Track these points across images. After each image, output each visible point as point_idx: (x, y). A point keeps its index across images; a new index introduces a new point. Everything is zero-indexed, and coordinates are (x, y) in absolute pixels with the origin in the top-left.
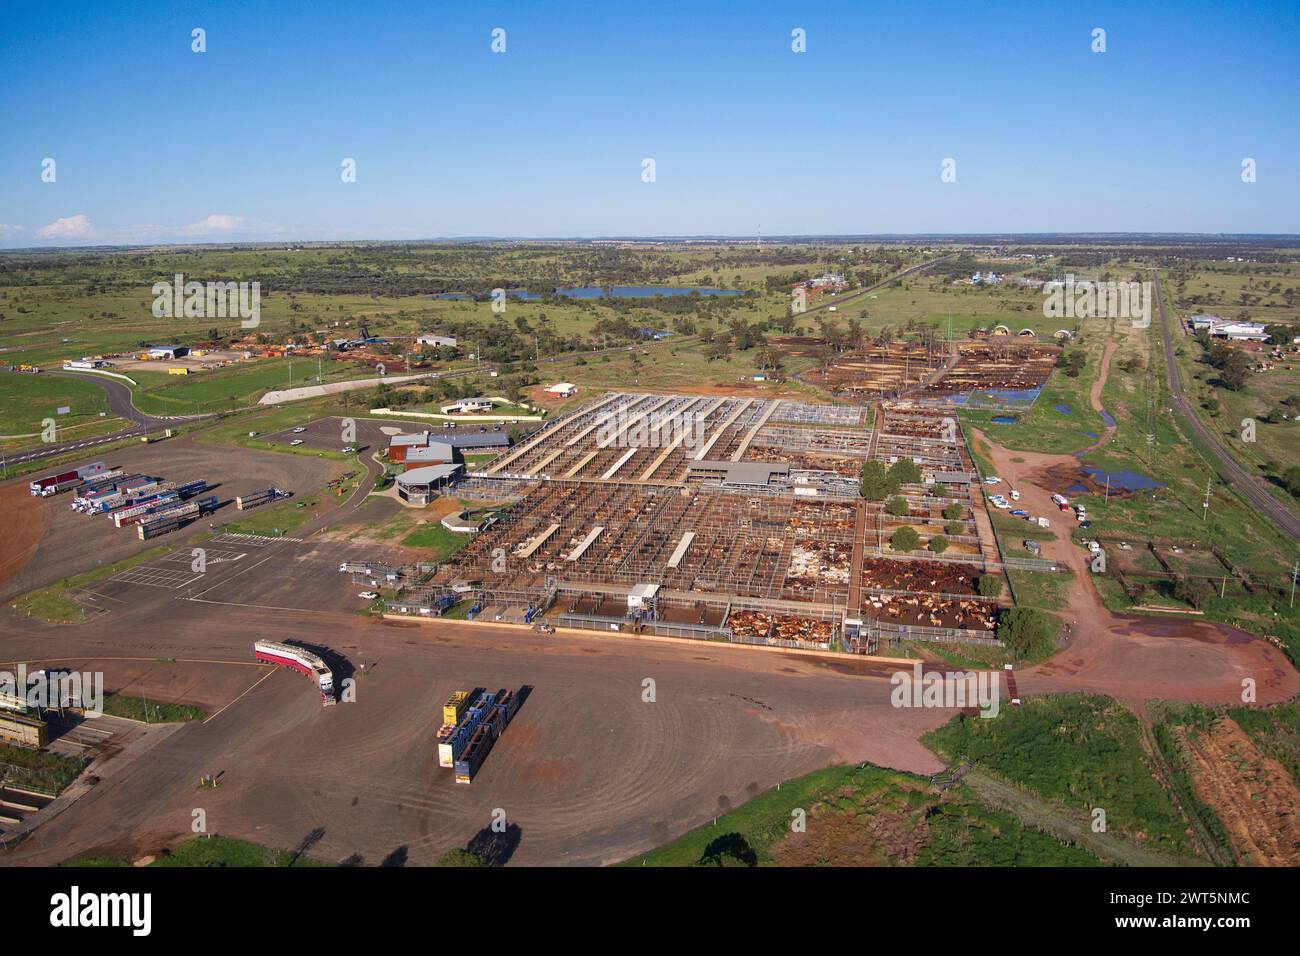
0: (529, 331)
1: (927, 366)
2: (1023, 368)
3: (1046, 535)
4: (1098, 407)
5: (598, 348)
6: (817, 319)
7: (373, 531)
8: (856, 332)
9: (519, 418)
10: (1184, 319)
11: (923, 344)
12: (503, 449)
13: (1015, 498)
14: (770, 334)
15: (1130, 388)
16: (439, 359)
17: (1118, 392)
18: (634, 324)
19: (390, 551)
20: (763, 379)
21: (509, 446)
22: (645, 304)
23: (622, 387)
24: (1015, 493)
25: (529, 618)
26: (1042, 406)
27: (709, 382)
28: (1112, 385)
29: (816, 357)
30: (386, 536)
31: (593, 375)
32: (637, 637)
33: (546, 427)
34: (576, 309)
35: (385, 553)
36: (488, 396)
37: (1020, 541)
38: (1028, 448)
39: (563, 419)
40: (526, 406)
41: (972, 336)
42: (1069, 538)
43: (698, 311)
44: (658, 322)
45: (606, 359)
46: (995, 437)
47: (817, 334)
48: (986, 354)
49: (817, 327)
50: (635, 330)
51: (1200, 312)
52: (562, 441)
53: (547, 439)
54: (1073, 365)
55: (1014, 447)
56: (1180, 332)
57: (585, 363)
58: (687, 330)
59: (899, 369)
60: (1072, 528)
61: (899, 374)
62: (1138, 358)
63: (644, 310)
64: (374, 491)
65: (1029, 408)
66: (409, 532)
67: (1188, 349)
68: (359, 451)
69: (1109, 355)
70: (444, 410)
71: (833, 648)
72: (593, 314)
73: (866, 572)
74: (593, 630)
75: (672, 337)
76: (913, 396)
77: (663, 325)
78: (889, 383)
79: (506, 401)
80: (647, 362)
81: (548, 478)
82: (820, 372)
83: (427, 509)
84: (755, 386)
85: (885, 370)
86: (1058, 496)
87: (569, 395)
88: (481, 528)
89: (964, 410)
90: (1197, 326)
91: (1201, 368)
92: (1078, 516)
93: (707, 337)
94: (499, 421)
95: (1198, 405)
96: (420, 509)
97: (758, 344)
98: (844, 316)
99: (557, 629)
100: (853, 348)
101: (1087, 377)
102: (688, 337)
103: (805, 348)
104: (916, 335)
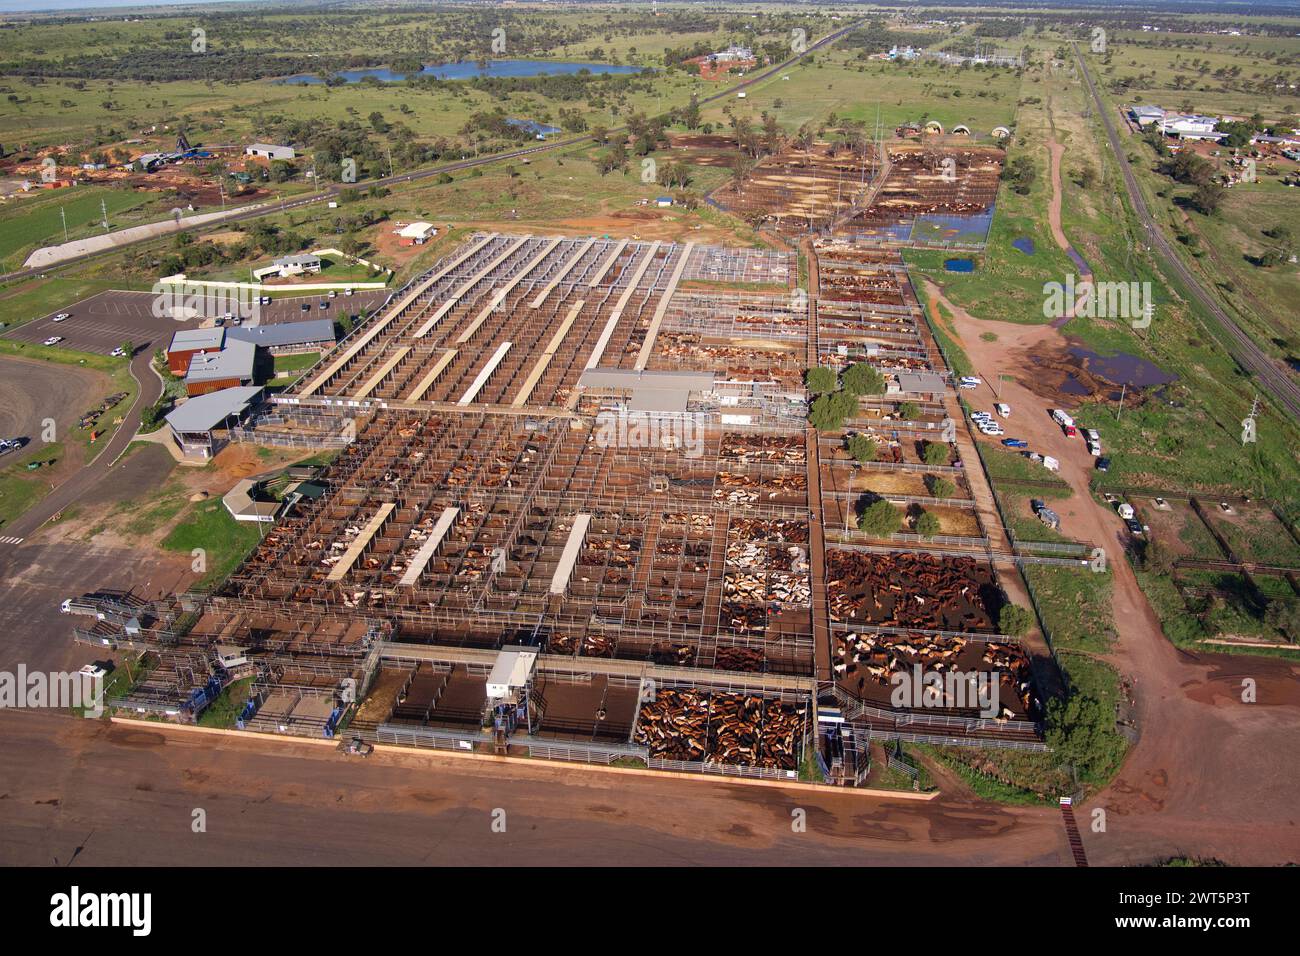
0: (386, 129)
1: (858, 178)
2: (967, 180)
3: (1057, 486)
4: (1064, 244)
5: (468, 155)
6: (726, 110)
7: (126, 518)
8: (771, 127)
9: (355, 286)
10: (1124, 110)
11: (849, 146)
12: (329, 344)
13: (1004, 415)
14: (675, 131)
15: (1092, 212)
16: (267, 180)
17: (1078, 217)
18: (514, 118)
19: (144, 560)
20: (669, 204)
21: (338, 338)
22: (527, 86)
23: (496, 219)
24: (1004, 408)
25: (332, 727)
26: (998, 241)
27: (605, 210)
28: (1069, 208)
29: (728, 166)
30: (141, 529)
31: (460, 202)
32: (501, 759)
33: (391, 302)
34: (446, 94)
35: (134, 567)
36: (319, 247)
37: (1026, 501)
38: (997, 315)
39: (414, 284)
40: (365, 263)
41: (901, 134)
42: (1087, 489)
43: (589, 97)
44: (543, 112)
45: (478, 174)
46: (954, 296)
47: (727, 132)
48: (920, 160)
49: (726, 122)
50: (514, 128)
51: (1138, 99)
52: (410, 328)
53: (389, 325)
54: (1020, 177)
55: (980, 313)
56: (1125, 129)
57: (451, 180)
58: (576, 126)
59: (826, 184)
60: (1087, 470)
61: (825, 192)
62: (1090, 167)
63: (526, 95)
64: (141, 432)
65: (985, 245)
66: (176, 519)
67: (1140, 153)
68: (134, 353)
69: (1056, 162)
70: (258, 274)
71: (804, 777)
72: (466, 101)
73: (833, 583)
74: (431, 748)
75: (559, 136)
76: (847, 227)
77: (548, 117)
78: (817, 207)
79: (341, 254)
80: (528, 175)
81: (384, 406)
82: (734, 190)
83: (210, 468)
84: (660, 216)
85: (807, 185)
86: (1059, 412)
87: (425, 241)
88: (277, 516)
89: (911, 252)
90: (1143, 121)
91: (1163, 181)
92: (1090, 448)
93: (601, 138)
94: (327, 291)
95: (1173, 237)
96: (199, 469)
97: (660, 146)
98: (755, 106)
99: (376, 747)
100: (770, 153)
101: (1040, 195)
102: (576, 136)
103: (715, 152)
104: (839, 132)
